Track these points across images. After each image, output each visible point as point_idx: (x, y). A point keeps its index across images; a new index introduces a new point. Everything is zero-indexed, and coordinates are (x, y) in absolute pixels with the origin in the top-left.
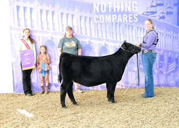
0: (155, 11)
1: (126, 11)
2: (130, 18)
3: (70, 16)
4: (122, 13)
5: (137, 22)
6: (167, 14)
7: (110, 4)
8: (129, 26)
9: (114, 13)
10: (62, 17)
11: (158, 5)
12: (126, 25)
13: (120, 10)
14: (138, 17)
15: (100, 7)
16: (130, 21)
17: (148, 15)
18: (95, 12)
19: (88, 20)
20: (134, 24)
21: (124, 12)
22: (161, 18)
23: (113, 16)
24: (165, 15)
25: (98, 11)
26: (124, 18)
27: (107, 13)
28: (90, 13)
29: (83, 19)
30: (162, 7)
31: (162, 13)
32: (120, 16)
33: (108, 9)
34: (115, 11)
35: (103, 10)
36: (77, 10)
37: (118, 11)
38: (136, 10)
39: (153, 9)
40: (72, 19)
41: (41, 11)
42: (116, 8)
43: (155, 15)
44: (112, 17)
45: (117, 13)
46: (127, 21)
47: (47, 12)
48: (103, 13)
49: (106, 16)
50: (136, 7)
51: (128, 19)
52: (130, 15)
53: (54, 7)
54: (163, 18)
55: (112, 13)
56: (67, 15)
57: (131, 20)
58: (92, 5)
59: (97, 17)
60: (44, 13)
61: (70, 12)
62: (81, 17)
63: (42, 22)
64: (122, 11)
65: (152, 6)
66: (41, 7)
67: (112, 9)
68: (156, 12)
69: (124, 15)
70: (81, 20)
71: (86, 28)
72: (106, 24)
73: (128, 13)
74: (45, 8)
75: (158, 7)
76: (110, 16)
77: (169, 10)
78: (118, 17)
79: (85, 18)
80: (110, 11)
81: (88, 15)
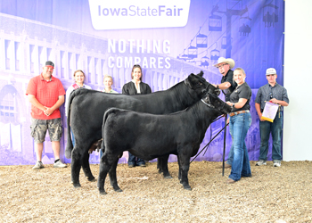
0: (195, 54)
1: (154, 52)
2: (160, 63)
3: (73, 57)
4: (149, 55)
5: (170, 69)
6: (212, 59)
7: (131, 41)
8: (158, 74)
9: (137, 55)
10: (61, 57)
11: (199, 46)
12: (153, 72)
13: (146, 51)
14: (172, 61)
15: (117, 45)
16: (159, 67)
17: (185, 60)
18: (109, 51)
19: (99, 62)
20: (165, 72)
21: (151, 54)
22: (202, 64)
23: (136, 58)
24: (209, 61)
25: (114, 51)
26: (151, 63)
27: (127, 54)
28: (103, 53)
29: (92, 61)
30: (205, 49)
31: (205, 57)
32: (145, 59)
33: (128, 48)
34: (138, 52)
35: (122, 49)
36: (83, 48)
37: (143, 52)
38: (169, 52)
39: (191, 52)
40: (77, 60)
41: (31, 46)
42: (141, 48)
43: (195, 59)
44: (134, 60)
45: (140, 55)
46: (155, 66)
47: (40, 48)
48: (122, 54)
49: (126, 58)
50: (169, 48)
51: (157, 63)
52: (159, 59)
53: (50, 42)
54: (206, 64)
55: (135, 54)
56: (70, 54)
57: (161, 65)
58: (106, 42)
59: (113, 59)
60: (35, 50)
61: (74, 51)
62: (89, 58)
63: (31, 63)
64: (149, 52)
65: (191, 48)
66: (30, 41)
67: (135, 49)
68: (196, 56)
69: (151, 58)
70: (89, 63)
71: (96, 75)
72: (125, 69)
73: (157, 56)
74: (36, 43)
75: (199, 49)
76: (131, 58)
77: (214, 54)
78: (142, 60)
79: (96, 59)
80: (131, 52)
81: (100, 56)
